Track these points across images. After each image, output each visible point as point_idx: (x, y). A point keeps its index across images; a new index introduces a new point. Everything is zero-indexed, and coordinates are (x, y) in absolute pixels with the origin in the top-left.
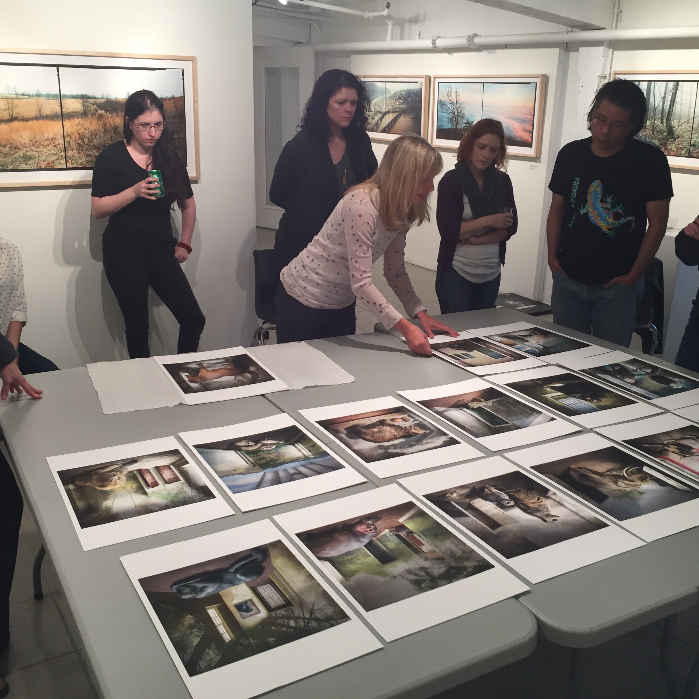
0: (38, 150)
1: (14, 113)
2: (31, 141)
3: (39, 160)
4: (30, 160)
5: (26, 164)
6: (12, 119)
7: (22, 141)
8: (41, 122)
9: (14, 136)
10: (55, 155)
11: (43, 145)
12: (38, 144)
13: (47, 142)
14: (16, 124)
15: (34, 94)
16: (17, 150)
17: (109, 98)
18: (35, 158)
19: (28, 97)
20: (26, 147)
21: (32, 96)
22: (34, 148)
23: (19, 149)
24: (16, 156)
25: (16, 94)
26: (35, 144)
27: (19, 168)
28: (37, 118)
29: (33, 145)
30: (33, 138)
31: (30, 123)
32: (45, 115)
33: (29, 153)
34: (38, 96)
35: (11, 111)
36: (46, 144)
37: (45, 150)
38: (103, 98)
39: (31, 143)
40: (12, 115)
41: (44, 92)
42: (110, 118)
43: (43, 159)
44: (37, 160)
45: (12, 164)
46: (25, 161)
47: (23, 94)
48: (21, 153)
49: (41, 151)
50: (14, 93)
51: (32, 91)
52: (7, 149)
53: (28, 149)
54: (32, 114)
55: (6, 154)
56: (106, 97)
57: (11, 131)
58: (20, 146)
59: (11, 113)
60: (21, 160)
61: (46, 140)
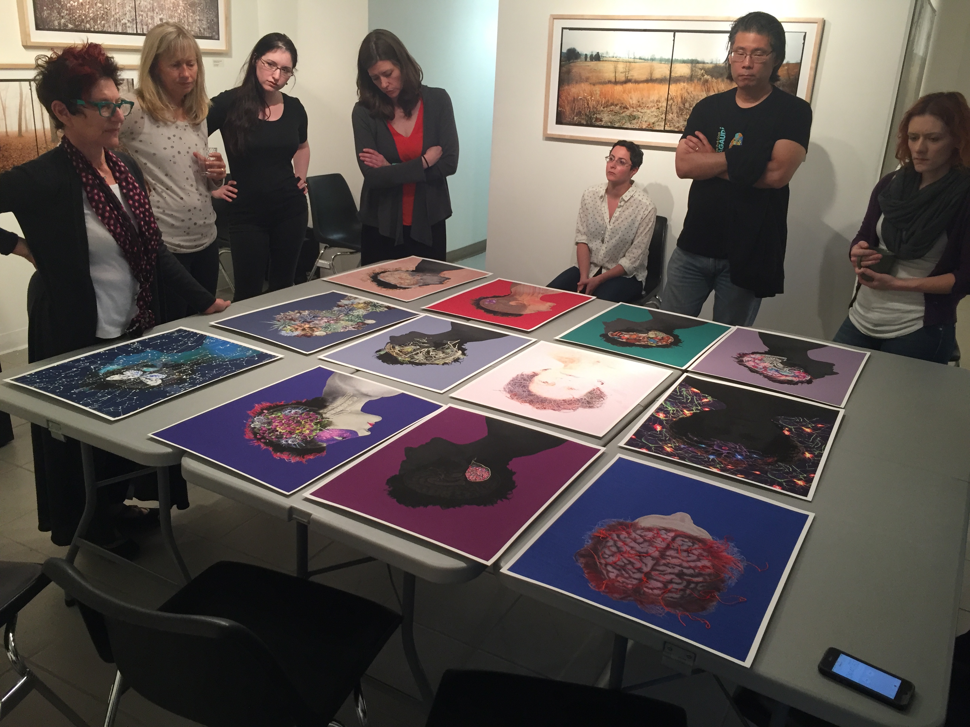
0: (643, 111)
1: (629, 75)
2: (639, 102)
3: (641, 120)
4: (634, 119)
5: (630, 123)
6: (627, 81)
7: (631, 101)
8: (650, 84)
9: (625, 96)
10: (656, 116)
11: (648, 107)
12: (644, 105)
13: (652, 104)
14: (629, 85)
15: (649, 58)
16: (625, 109)
17: (718, 63)
18: (639, 118)
19: (644, 61)
20: (633, 108)
21: (648, 60)
22: (639, 109)
23: (627, 109)
24: (624, 114)
25: (634, 58)
26: (641, 105)
27: (623, 127)
28: (647, 81)
29: (640, 106)
30: (640, 100)
31: (641, 85)
32: (655, 78)
33: (635, 113)
34: (653, 60)
35: (627, 73)
36: (650, 106)
37: (648, 111)
38: (711, 63)
39: (638, 104)
40: (628, 77)
41: (658, 57)
42: (714, 84)
43: (646, 119)
44: (640, 120)
45: (619, 122)
46: (630, 120)
47: (640, 59)
48: (628, 113)
49: (645, 112)
50: (633, 57)
51: (648, 56)
52: (618, 107)
53: (635, 110)
54: (644, 77)
55: (616, 113)
56: (715, 62)
57: (624, 92)
58: (628, 106)
59: (626, 76)
60: (627, 119)
61: (651, 102)
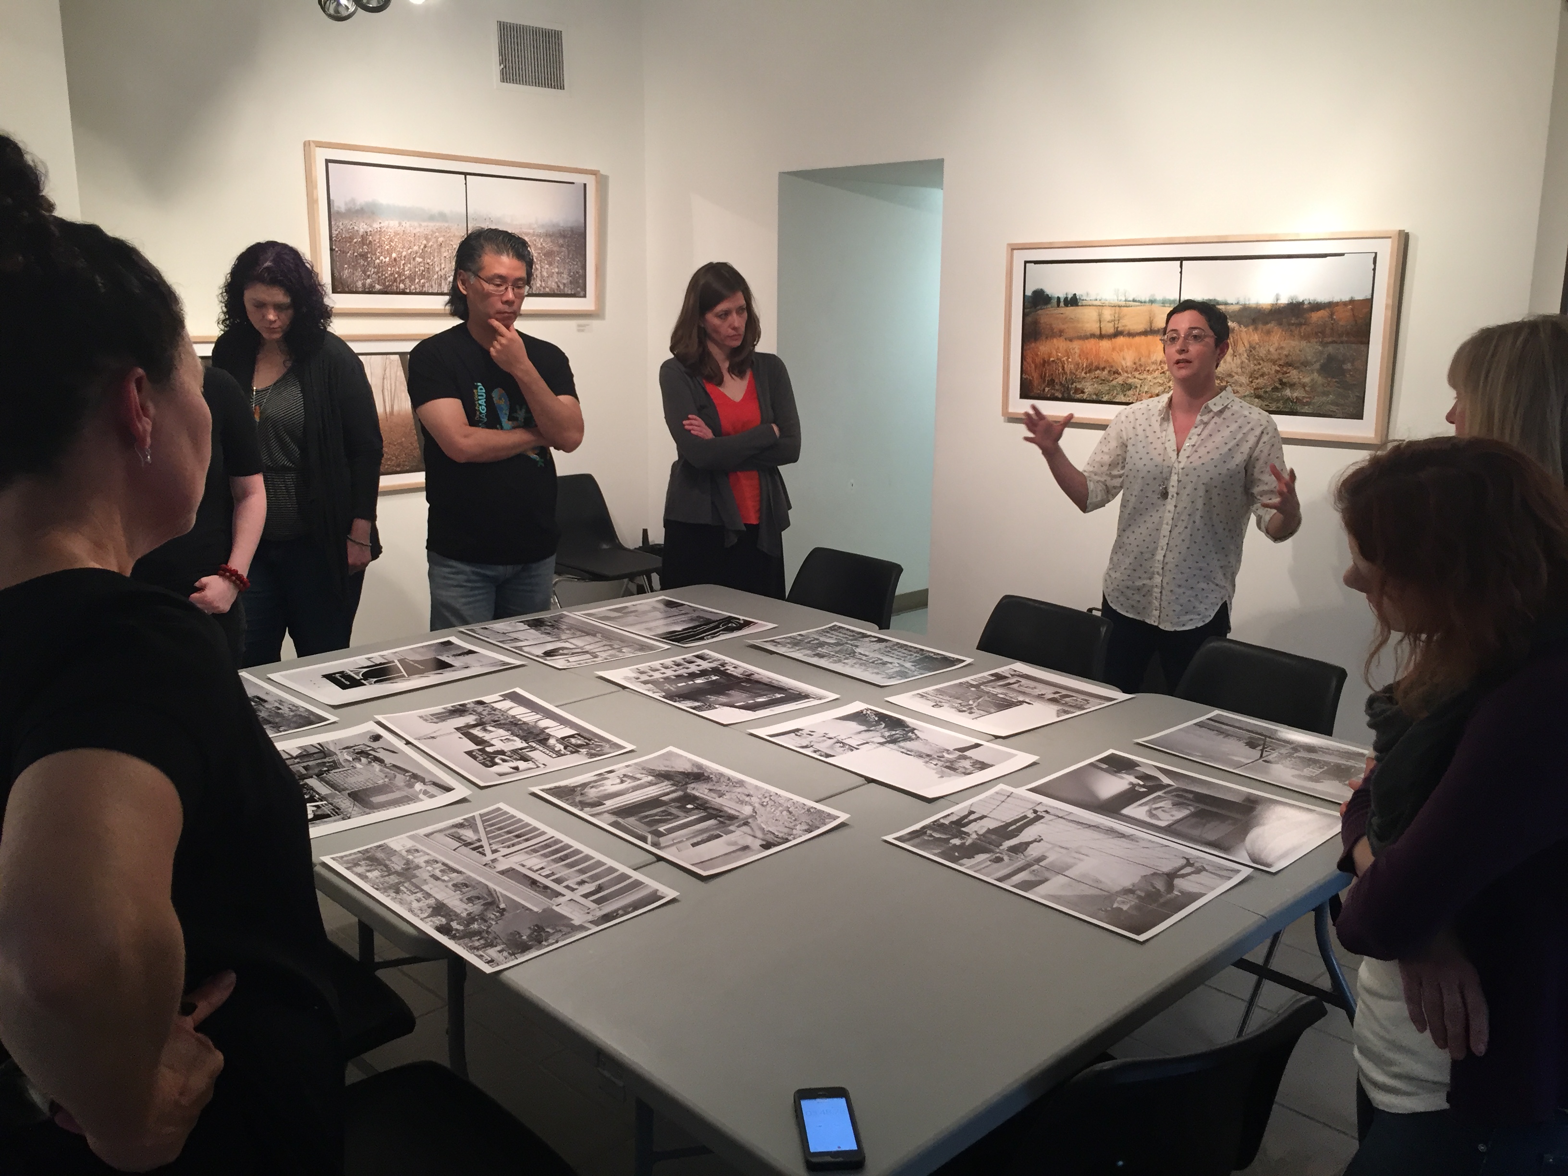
0: (1141, 377)
1: (1120, 325)
2: (1135, 363)
3: (1140, 391)
4: (1130, 389)
5: (1125, 395)
6: (1117, 334)
7: (1123, 363)
8: (1150, 338)
9: (1115, 356)
10: (1161, 385)
11: (1148, 371)
12: (1143, 368)
13: (1154, 367)
14: (1121, 340)
15: (1147, 300)
16: (1116, 375)
17: (1247, 303)
18: (1136, 387)
19: (1139, 304)
20: (1127, 372)
21: (1145, 302)
22: (1136, 374)
23: (1119, 374)
24: (1114, 383)
25: (1126, 301)
26: (1139, 368)
27: (1114, 400)
28: (1145, 333)
29: (1136, 370)
30: (1137, 361)
31: (1137, 339)
33: (1130, 381)
34: (1152, 302)
35: (1116, 322)
36: (1151, 369)
37: (1150, 377)
38: (1238, 303)
39: (1134, 366)
40: (1118, 327)
41: (1159, 297)
42: (1244, 335)
43: (1146, 389)
44: (1138, 391)
45: (1108, 394)
46: (1123, 391)
47: (1134, 301)
48: (1120, 380)
49: (1145, 379)
50: (1124, 299)
51: (1145, 297)
52: (1106, 372)
53: (1130, 375)
54: (1141, 327)
55: (1104, 380)
56: (1242, 302)
57: (1114, 349)
58: (1120, 371)
59: (1116, 326)
60: (1119, 389)
61: (1153, 363)
